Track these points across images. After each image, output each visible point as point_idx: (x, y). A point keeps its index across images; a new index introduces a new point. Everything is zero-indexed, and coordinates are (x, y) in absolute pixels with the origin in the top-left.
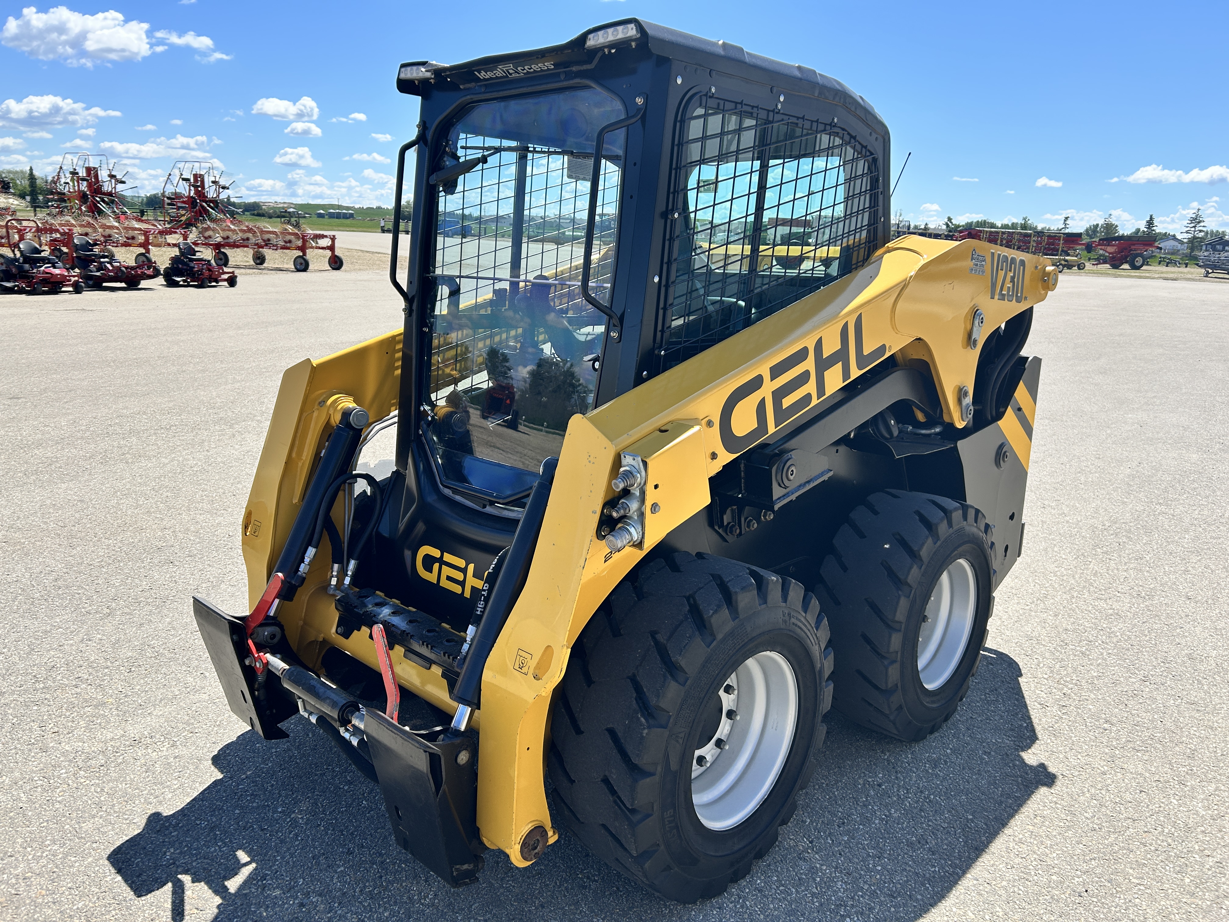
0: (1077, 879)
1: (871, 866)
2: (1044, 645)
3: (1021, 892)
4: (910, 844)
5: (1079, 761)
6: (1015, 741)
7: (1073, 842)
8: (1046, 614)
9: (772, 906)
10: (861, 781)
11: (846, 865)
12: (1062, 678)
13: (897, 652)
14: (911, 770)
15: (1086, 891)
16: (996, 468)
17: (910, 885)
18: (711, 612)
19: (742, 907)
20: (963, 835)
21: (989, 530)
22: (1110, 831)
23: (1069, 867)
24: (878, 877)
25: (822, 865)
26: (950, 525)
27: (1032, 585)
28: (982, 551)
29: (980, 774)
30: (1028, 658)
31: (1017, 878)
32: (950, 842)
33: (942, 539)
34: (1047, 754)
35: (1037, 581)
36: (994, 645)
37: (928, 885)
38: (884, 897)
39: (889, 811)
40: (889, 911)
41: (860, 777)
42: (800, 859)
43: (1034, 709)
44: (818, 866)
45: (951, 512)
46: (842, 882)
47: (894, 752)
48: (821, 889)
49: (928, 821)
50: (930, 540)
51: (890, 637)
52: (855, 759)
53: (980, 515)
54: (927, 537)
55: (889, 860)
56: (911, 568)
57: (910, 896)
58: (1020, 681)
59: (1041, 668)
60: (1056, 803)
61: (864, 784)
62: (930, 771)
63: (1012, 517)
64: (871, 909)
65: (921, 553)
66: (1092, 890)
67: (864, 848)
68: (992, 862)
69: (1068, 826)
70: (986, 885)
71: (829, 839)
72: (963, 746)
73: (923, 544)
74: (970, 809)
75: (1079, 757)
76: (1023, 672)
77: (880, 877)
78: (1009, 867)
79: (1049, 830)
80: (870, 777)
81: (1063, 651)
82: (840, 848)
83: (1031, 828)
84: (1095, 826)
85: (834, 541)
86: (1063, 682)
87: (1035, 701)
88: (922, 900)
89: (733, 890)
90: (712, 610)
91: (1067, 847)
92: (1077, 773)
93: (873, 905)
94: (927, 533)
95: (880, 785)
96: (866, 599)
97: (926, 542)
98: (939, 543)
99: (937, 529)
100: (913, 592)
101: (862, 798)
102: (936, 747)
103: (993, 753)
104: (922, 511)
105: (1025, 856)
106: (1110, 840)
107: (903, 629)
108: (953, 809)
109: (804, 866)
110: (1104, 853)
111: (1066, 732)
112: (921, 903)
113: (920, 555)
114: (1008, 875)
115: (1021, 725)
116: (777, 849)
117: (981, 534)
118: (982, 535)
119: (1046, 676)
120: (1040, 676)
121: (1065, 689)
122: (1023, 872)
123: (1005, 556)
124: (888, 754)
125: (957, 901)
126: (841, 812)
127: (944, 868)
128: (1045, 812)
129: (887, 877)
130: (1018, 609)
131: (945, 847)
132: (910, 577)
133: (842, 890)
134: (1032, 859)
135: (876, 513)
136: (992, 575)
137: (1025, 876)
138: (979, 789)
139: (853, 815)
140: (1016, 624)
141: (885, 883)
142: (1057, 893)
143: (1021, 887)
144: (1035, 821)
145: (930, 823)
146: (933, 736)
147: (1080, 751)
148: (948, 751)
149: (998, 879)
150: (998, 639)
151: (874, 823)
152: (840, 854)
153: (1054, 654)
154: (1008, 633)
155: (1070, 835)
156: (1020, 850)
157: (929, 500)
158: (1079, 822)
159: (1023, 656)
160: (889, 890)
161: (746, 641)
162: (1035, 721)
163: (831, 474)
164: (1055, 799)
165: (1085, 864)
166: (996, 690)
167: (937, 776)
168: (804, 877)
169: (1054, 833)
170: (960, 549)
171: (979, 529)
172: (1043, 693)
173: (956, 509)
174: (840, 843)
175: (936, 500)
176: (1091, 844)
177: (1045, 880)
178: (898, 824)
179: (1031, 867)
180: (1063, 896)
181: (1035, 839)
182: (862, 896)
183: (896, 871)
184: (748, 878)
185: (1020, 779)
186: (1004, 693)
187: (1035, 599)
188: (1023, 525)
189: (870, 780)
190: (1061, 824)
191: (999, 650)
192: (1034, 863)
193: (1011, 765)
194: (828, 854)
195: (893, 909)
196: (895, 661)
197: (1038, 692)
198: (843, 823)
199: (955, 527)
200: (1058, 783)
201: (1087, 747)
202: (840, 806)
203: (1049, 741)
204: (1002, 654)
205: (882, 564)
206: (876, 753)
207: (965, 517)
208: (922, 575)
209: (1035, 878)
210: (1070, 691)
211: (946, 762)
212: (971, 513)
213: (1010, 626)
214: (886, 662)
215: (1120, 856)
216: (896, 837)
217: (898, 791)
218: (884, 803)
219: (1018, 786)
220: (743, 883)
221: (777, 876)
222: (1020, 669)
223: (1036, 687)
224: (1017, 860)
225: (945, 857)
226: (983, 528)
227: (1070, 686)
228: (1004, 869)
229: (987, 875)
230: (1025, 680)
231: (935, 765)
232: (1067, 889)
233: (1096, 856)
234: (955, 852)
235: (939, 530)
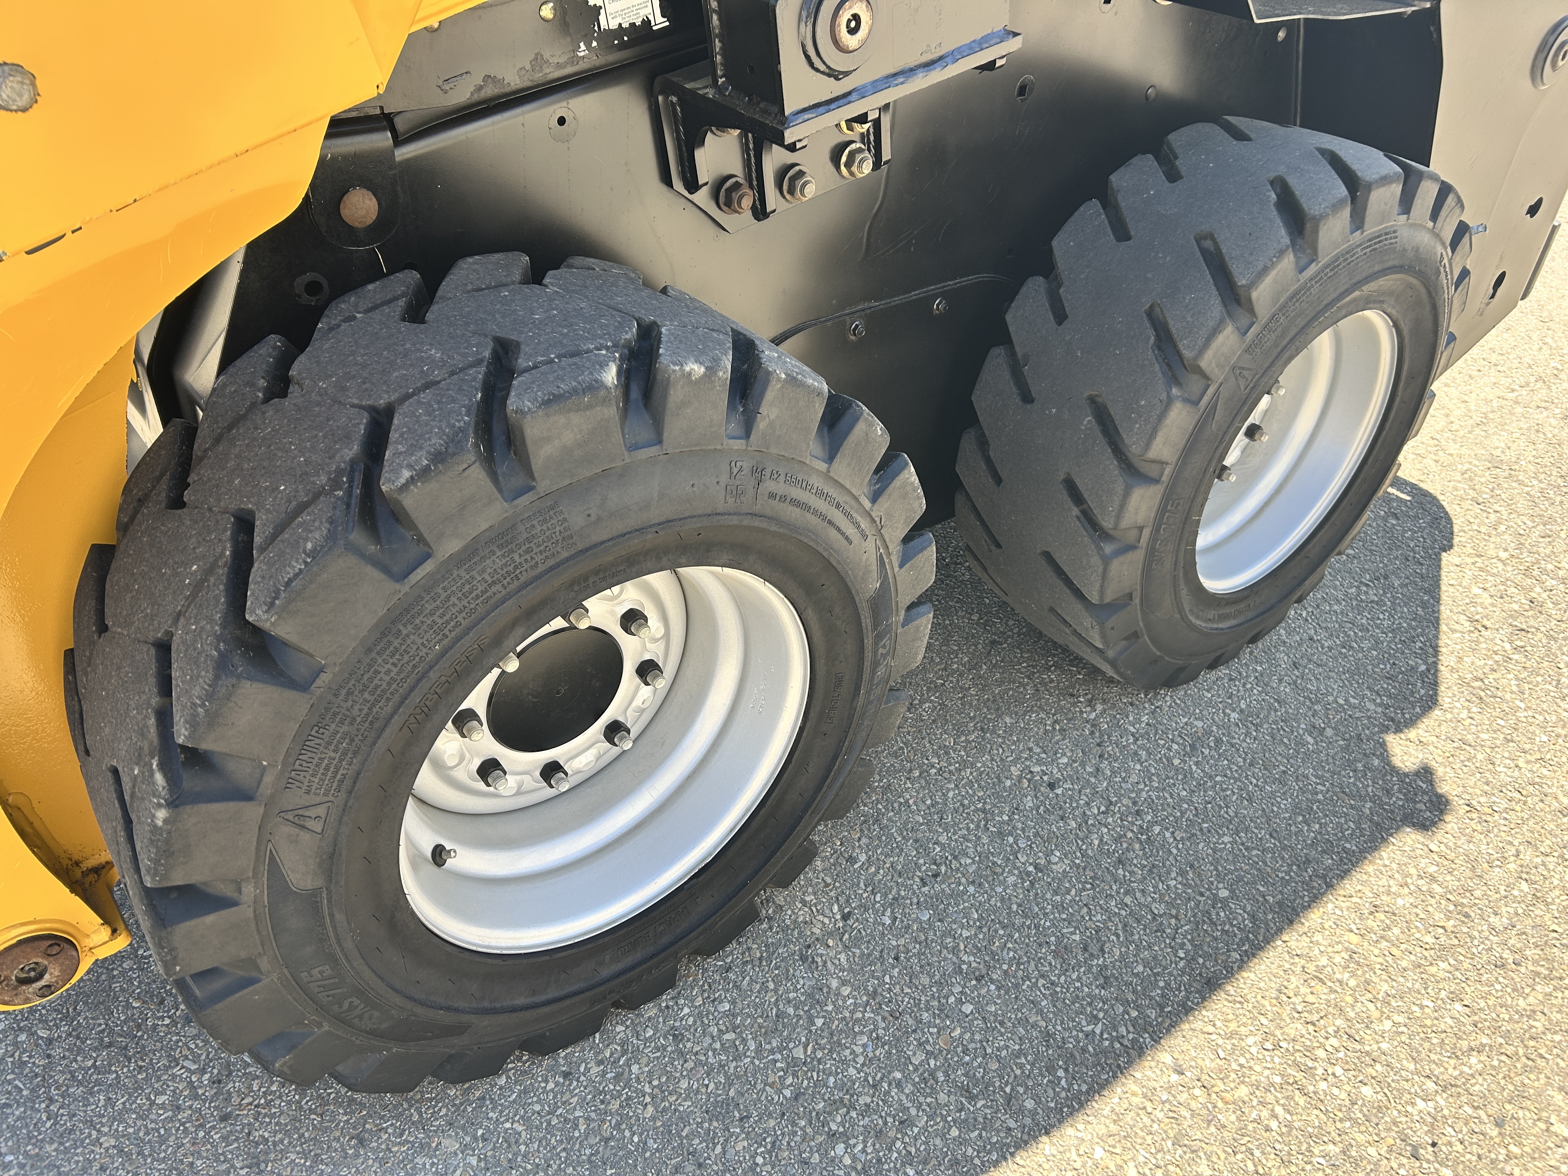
0: (1421, 1105)
1: (952, 1000)
2: (1521, 483)
3: (1274, 1125)
4: (1062, 951)
5: (1516, 773)
6: (1387, 707)
7: (1443, 994)
8: (1545, 414)
9: (684, 1084)
10: (1015, 771)
11: (897, 989)
12: (1538, 562)
13: (1141, 529)
14: (1136, 753)
15: (1434, 1145)
16: (1528, 82)
17: (1021, 1067)
18: (406, 474)
19: (618, 1078)
20: (1191, 941)
21: (1466, 239)
22: (1538, 974)
23: (1411, 1067)
24: (958, 1032)
25: (844, 983)
26: (1358, 220)
27: (1537, 347)
28: (1429, 293)
29: (1282, 783)
30: (1477, 509)
31: (1277, 1079)
32: (1155, 958)
33: (1324, 260)
34: (1449, 746)
35: (1547, 340)
36: (1414, 473)
37: (1061, 1073)
38: (949, 1093)
39: (1048, 854)
40: (943, 1137)
41: (1015, 762)
42: (804, 959)
43: (1454, 631)
44: (834, 984)
45: (1369, 187)
46: (870, 1038)
47: (1114, 706)
48: (814, 1051)
49: (1127, 893)
50: (1288, 261)
51: (1127, 495)
52: (1025, 714)
53: (1450, 200)
54: (1281, 253)
55: (998, 988)
56: (1215, 331)
57: (1009, 1099)
58: (1444, 563)
59: (1498, 535)
60: (1433, 879)
61: (1020, 778)
62: (1176, 762)
63: (1533, 210)
64: (905, 1123)
65: (1254, 295)
66: (1450, 1144)
67: (955, 950)
68: (1233, 1026)
69: (1443, 948)
70: (1197, 1092)
71: (888, 913)
72: (1271, 708)
73: (1265, 270)
74: (1230, 872)
75: (1521, 763)
76: (1456, 540)
77: (962, 1034)
78: (1268, 1045)
79: (1394, 951)
80: (1039, 762)
81: (1558, 499)
82: (902, 941)
83: (1354, 939)
84: (1506, 954)
85: (1054, 243)
86: (1536, 573)
87: (1463, 612)
88: (1033, 1113)
89: (620, 1028)
90: (410, 467)
91: (1422, 1007)
92: (1504, 804)
93: (913, 1111)
94: (1286, 240)
95: (1052, 786)
96: (1092, 400)
97: (1273, 265)
98: (1313, 269)
99: (1316, 231)
100: (1211, 391)
101: (1001, 813)
102: (1210, 703)
103: (1329, 732)
104: (1293, 181)
105: (1315, 1017)
106: (1531, 999)
107: (1165, 478)
108: (1192, 866)
109: (804, 979)
110: (1507, 1035)
111: (1508, 696)
112: (1028, 1121)
113: (1250, 300)
114: (1258, 1068)
115: (1413, 669)
116: (765, 926)
117: (1439, 249)
118: (1442, 251)
119: (1503, 555)
120: (1492, 552)
121: (1538, 589)
122: (1296, 1064)
123: (1493, 297)
124: (1099, 707)
125: (1114, 1128)
126: (942, 846)
127: (1115, 1028)
128: (1400, 902)
129: (977, 1037)
130: (1491, 397)
131: (1140, 968)
132: (1209, 354)
133: (861, 1060)
134: (1331, 1030)
135: (1173, 176)
136: (1441, 348)
137: (1299, 1076)
138: (1269, 820)
139: (966, 855)
140: (1477, 431)
141: (966, 1051)
142: (1360, 1138)
143: (1279, 1110)
144: (1370, 923)
145: (1128, 900)
146: (1213, 675)
147: (1527, 747)
148: (1234, 716)
149: (1233, 1076)
150: (1428, 462)
151: (1003, 883)
152: (897, 958)
153: (1536, 505)
154: (1453, 448)
155: (1441, 974)
156: (1311, 998)
157: (1323, 152)
158: (1472, 938)
159: (1467, 504)
160: (966, 1075)
161: (565, 555)
162: (1447, 659)
163: (1013, 45)
164: (1432, 869)
165: (1452, 1062)
166: (1386, 577)
167: (1187, 775)
168: (791, 1011)
169: (1404, 964)
170: (1369, 288)
171: (1438, 236)
172: (1485, 595)
173: (1385, 180)
174: (908, 927)
175: (1342, 154)
176: (1482, 1004)
177: (1343, 1095)
178: (1056, 893)
179: (1321, 1053)
180: (1372, 1151)
181: (1353, 974)
182: (899, 1085)
183: (1002, 1023)
184: (665, 999)
185: (1368, 805)
186: (1402, 586)
187: (1532, 379)
188: (1555, 229)
189: (1036, 769)
190: (1429, 939)
191: (1423, 485)
192: (1333, 1041)
193: (1360, 766)
194: (869, 955)
195: (955, 1132)
196: (1132, 547)
197: (1475, 590)
198: (936, 876)
199: (1371, 229)
200: (1451, 822)
201: (1545, 738)
202: (946, 830)
203: (1464, 714)
204: (1426, 494)
205: (1150, 314)
206: (1074, 704)
207: (1406, 203)
208: (1246, 351)
209: (1323, 1085)
210: (1545, 595)
211: (1218, 741)
212: (1427, 193)
213: (1461, 433)
214: (1108, 549)
215: (1542, 1051)
216: (1037, 927)
217: (1087, 804)
218: (1044, 833)
219: (1358, 824)
220: (650, 1010)
221: (733, 1002)
222: (1452, 533)
223: (1475, 577)
224: (1295, 1028)
225: (1130, 997)
226: (1448, 234)
227: (1550, 583)
228: (1254, 1050)
229: (1209, 1063)
230: (1457, 561)
231: (1193, 747)
232: (1389, 1130)
233: (1485, 1040)
234: (1156, 986)
235: (1321, 234)
